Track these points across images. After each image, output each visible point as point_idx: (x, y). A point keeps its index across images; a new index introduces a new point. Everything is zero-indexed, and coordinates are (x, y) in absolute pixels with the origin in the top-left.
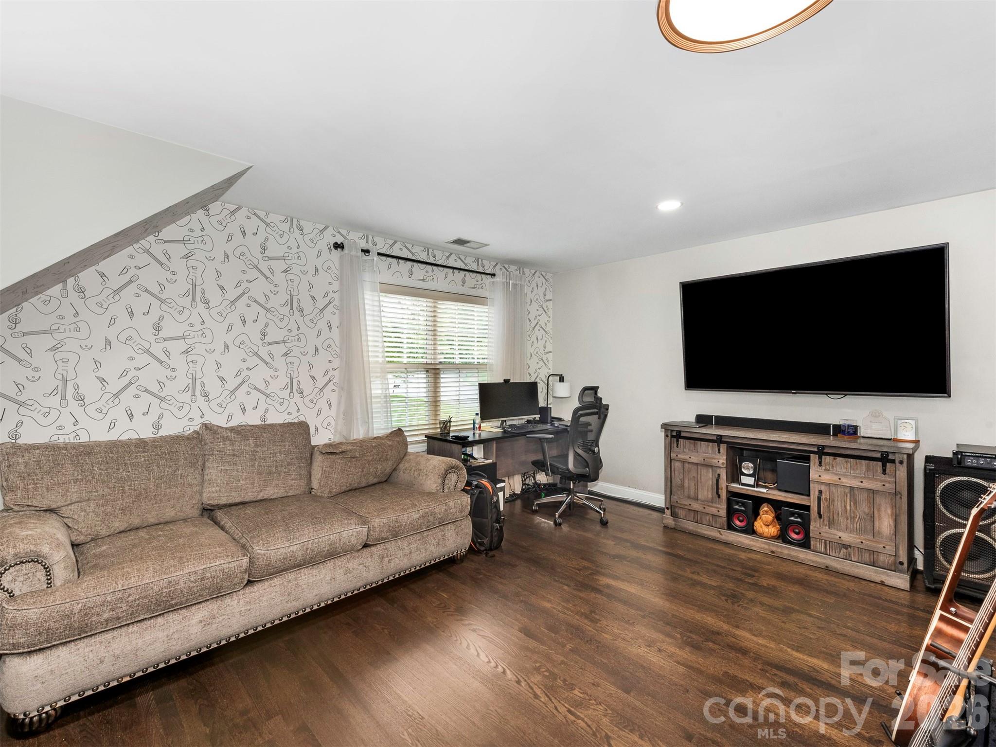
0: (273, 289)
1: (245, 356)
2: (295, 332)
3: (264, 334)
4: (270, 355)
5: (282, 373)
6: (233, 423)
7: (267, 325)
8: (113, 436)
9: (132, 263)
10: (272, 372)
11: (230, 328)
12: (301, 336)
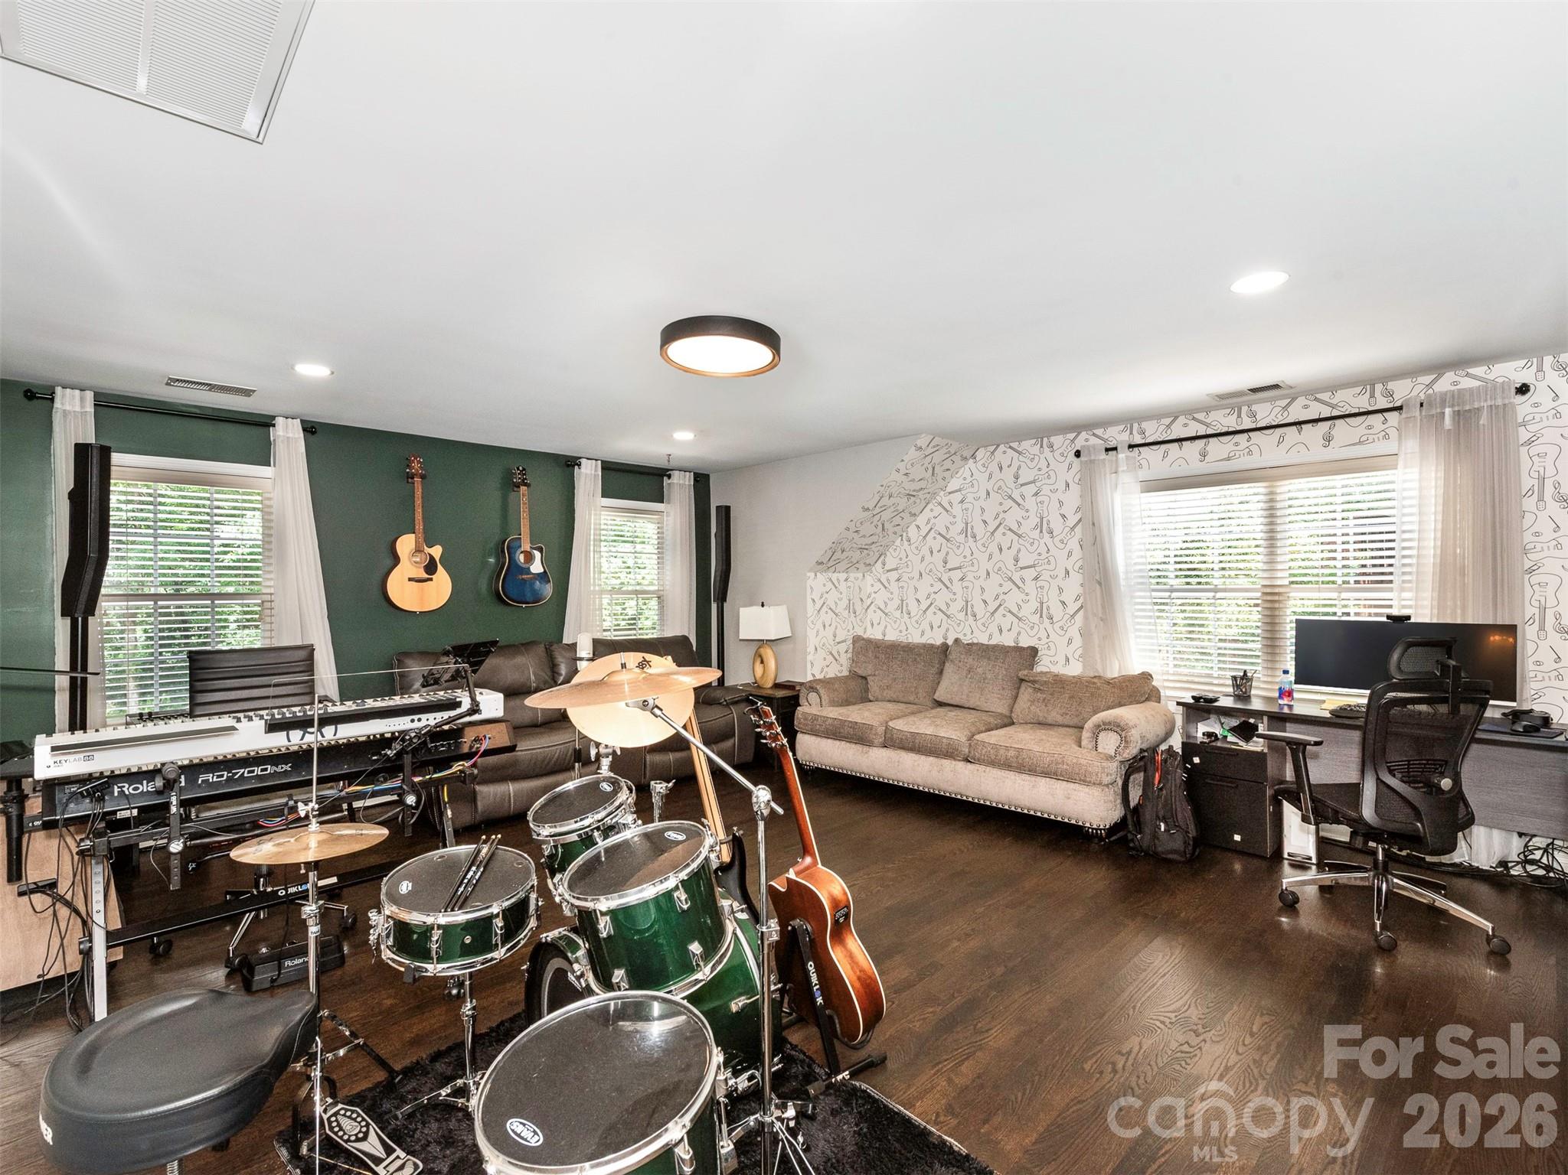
0: (1025, 514)
1: (1002, 582)
2: (1045, 555)
3: (1017, 560)
4: (1023, 580)
5: (1032, 597)
6: (993, 642)
7: (1019, 551)
8: (923, 640)
9: (932, 515)
10: (1023, 596)
11: (990, 557)
12: (1051, 558)
